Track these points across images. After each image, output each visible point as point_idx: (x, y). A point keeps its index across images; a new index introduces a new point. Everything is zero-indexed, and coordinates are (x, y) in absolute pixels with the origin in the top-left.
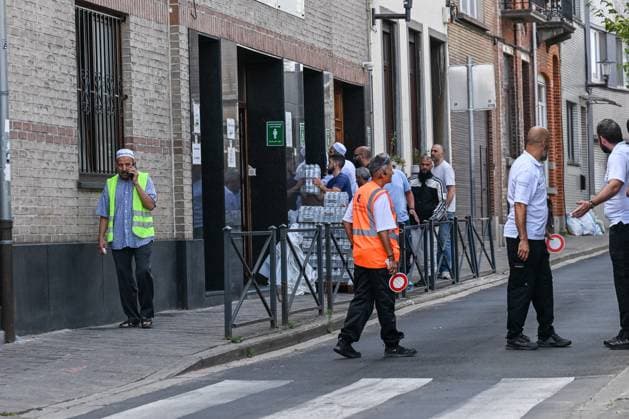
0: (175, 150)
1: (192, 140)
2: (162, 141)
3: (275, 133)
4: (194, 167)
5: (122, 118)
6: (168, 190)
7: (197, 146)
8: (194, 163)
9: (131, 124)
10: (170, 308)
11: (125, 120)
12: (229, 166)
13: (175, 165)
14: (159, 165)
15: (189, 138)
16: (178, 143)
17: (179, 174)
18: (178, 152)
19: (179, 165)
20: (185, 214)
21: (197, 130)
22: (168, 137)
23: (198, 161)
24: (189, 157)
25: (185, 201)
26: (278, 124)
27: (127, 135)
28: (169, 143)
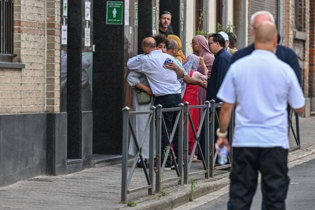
0: (48, 31)
1: (62, 22)
2: (39, 24)
3: (115, 12)
4: (62, 46)
5: (13, 4)
6: (42, 68)
7: (65, 27)
8: (62, 43)
9: (19, 9)
10: (42, 174)
11: (14, 5)
12: (86, 45)
13: (48, 44)
14: (37, 45)
15: (59, 20)
16: (51, 25)
17: (51, 53)
18: (51, 33)
19: (51, 46)
20: (55, 89)
21: (65, 13)
22: (43, 19)
23: (65, 42)
24: (59, 38)
25: (56, 78)
26: (118, 5)
27: (16, 19)
28: (44, 24)
